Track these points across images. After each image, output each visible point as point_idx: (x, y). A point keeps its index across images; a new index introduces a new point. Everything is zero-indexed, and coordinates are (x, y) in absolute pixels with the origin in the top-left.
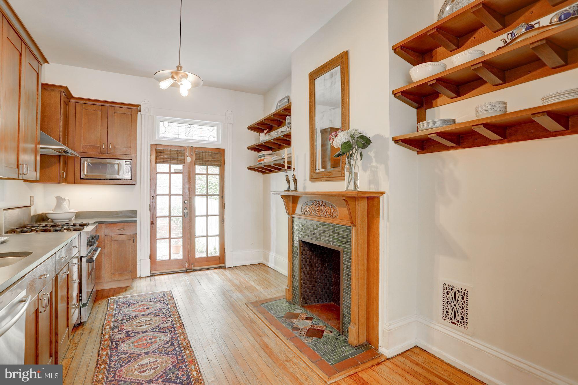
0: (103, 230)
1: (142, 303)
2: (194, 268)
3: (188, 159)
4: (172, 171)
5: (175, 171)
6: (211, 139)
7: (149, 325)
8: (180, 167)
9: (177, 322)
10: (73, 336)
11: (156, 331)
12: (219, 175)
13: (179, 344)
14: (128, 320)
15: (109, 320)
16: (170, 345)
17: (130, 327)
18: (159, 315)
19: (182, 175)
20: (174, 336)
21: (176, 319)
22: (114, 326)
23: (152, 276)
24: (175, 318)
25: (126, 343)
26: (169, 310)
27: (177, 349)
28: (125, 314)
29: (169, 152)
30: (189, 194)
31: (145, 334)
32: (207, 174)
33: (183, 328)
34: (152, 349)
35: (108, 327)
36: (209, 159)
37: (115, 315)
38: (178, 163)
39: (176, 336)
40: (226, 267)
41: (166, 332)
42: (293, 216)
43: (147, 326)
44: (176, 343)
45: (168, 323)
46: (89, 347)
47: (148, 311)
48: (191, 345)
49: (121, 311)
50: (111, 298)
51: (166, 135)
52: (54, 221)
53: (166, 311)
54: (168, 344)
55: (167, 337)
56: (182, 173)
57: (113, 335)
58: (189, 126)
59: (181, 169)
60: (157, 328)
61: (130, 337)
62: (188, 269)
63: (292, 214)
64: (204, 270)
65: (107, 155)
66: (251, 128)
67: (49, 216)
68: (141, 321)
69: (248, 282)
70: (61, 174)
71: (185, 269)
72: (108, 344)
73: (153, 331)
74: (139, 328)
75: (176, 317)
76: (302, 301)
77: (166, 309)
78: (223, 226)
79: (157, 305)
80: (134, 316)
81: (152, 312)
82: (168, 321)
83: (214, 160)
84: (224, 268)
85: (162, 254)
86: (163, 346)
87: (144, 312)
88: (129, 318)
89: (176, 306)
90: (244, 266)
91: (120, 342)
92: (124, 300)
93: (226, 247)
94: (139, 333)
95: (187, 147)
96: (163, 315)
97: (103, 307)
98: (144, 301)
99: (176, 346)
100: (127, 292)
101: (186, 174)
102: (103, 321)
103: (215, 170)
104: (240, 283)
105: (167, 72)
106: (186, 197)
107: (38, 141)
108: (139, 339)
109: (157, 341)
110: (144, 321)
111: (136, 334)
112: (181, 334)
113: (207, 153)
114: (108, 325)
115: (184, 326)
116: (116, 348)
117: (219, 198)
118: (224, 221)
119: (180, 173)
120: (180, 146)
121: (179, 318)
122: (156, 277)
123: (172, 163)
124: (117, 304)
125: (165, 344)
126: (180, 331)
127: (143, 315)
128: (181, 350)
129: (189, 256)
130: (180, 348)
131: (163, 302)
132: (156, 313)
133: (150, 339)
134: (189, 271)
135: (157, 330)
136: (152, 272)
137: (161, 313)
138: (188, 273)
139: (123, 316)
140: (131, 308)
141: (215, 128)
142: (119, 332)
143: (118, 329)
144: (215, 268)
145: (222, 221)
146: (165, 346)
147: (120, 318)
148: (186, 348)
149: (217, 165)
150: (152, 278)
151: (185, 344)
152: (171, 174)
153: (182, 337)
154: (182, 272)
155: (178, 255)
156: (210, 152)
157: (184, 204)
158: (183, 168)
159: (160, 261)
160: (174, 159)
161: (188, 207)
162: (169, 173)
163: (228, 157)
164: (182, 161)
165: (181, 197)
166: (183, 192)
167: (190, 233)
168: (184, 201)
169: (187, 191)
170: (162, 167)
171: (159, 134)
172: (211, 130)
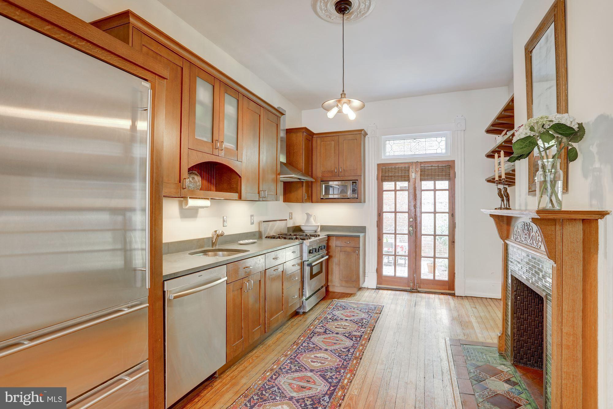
0: (335, 242)
1: (353, 310)
2: (419, 289)
3: (413, 175)
4: (398, 188)
5: (400, 188)
6: (439, 151)
7: (345, 329)
8: (405, 184)
9: (367, 334)
10: (295, 320)
11: (345, 336)
12: (448, 190)
13: (353, 352)
14: (333, 320)
15: (322, 316)
16: (346, 351)
17: (332, 326)
18: (358, 324)
19: (407, 192)
20: (355, 345)
21: (368, 332)
22: (322, 321)
23: (378, 289)
24: (367, 330)
25: (319, 337)
26: (368, 322)
27: (349, 356)
28: (335, 315)
29: (393, 170)
30: (415, 212)
31: (336, 335)
32: (435, 190)
33: (367, 341)
34: (332, 348)
35: (317, 321)
36: (436, 174)
37: (328, 313)
38: (402, 181)
39: (356, 345)
40: (456, 295)
41: (352, 340)
42: (507, 241)
43: (342, 329)
44: (351, 351)
45: (359, 332)
46: (298, 331)
47: (352, 318)
48: (362, 358)
49: (334, 313)
50: (335, 300)
51: (392, 154)
52: (305, 232)
53: (366, 322)
54: (346, 349)
55: (348, 343)
56: (408, 190)
57: (316, 327)
58: (415, 140)
59: (406, 186)
60: (348, 333)
61: (325, 334)
62: (412, 289)
63: (505, 239)
64: (430, 293)
65: (338, 177)
66: (488, 131)
67: (303, 228)
68: (341, 324)
69: (468, 317)
70: (304, 196)
71: (409, 288)
72: (309, 333)
73: (343, 335)
74: (336, 329)
75: (369, 329)
76: (515, 357)
77: (366, 320)
78: (454, 247)
79: (363, 315)
80: (340, 318)
81: (354, 320)
82: (360, 331)
83: (441, 174)
84: (453, 295)
85: (388, 271)
86: (341, 350)
87: (349, 317)
88: (335, 319)
89: (377, 320)
90: (479, 297)
91: (317, 334)
92: (343, 304)
93: (456, 272)
94: (333, 333)
95: (412, 163)
96: (360, 324)
97: (325, 305)
98: (356, 309)
99: (350, 353)
100: (350, 299)
101: (412, 191)
102: (318, 316)
103: (444, 184)
104: (459, 315)
105: (331, 102)
106: (412, 215)
107: (278, 173)
108: (330, 338)
109: (340, 344)
110: (344, 324)
111: (331, 333)
112: (362, 345)
113: (433, 167)
114: (318, 320)
115: (369, 340)
116: (311, 338)
117: (449, 215)
118: (454, 242)
119: (405, 190)
120: (405, 163)
121: (371, 331)
122: (381, 291)
123: (397, 181)
124: (336, 306)
125: (343, 348)
126: (364, 342)
127: (346, 320)
128: (351, 358)
129: (414, 276)
130: (352, 356)
131: (370, 313)
132: (357, 321)
133: (336, 340)
134: (413, 291)
135: (347, 335)
136: (378, 286)
137: (360, 322)
138: (411, 293)
139: (333, 316)
140: (342, 312)
141: (444, 139)
142: (321, 327)
143: (322, 324)
144: (442, 294)
145: (452, 242)
146: (343, 350)
147: (329, 317)
148: (356, 358)
149: (446, 180)
150: (377, 291)
151: (358, 355)
152: (396, 191)
153: (361, 348)
154: (407, 291)
155: (403, 272)
156: (436, 165)
157: (409, 222)
158: (408, 184)
159: (386, 277)
160: (398, 176)
161: (414, 225)
162: (395, 191)
163: (459, 169)
164: (407, 178)
165: (407, 215)
166: (409, 209)
167: (416, 252)
168: (409, 219)
169: (412, 208)
170: (388, 185)
171: (385, 153)
172: (439, 141)
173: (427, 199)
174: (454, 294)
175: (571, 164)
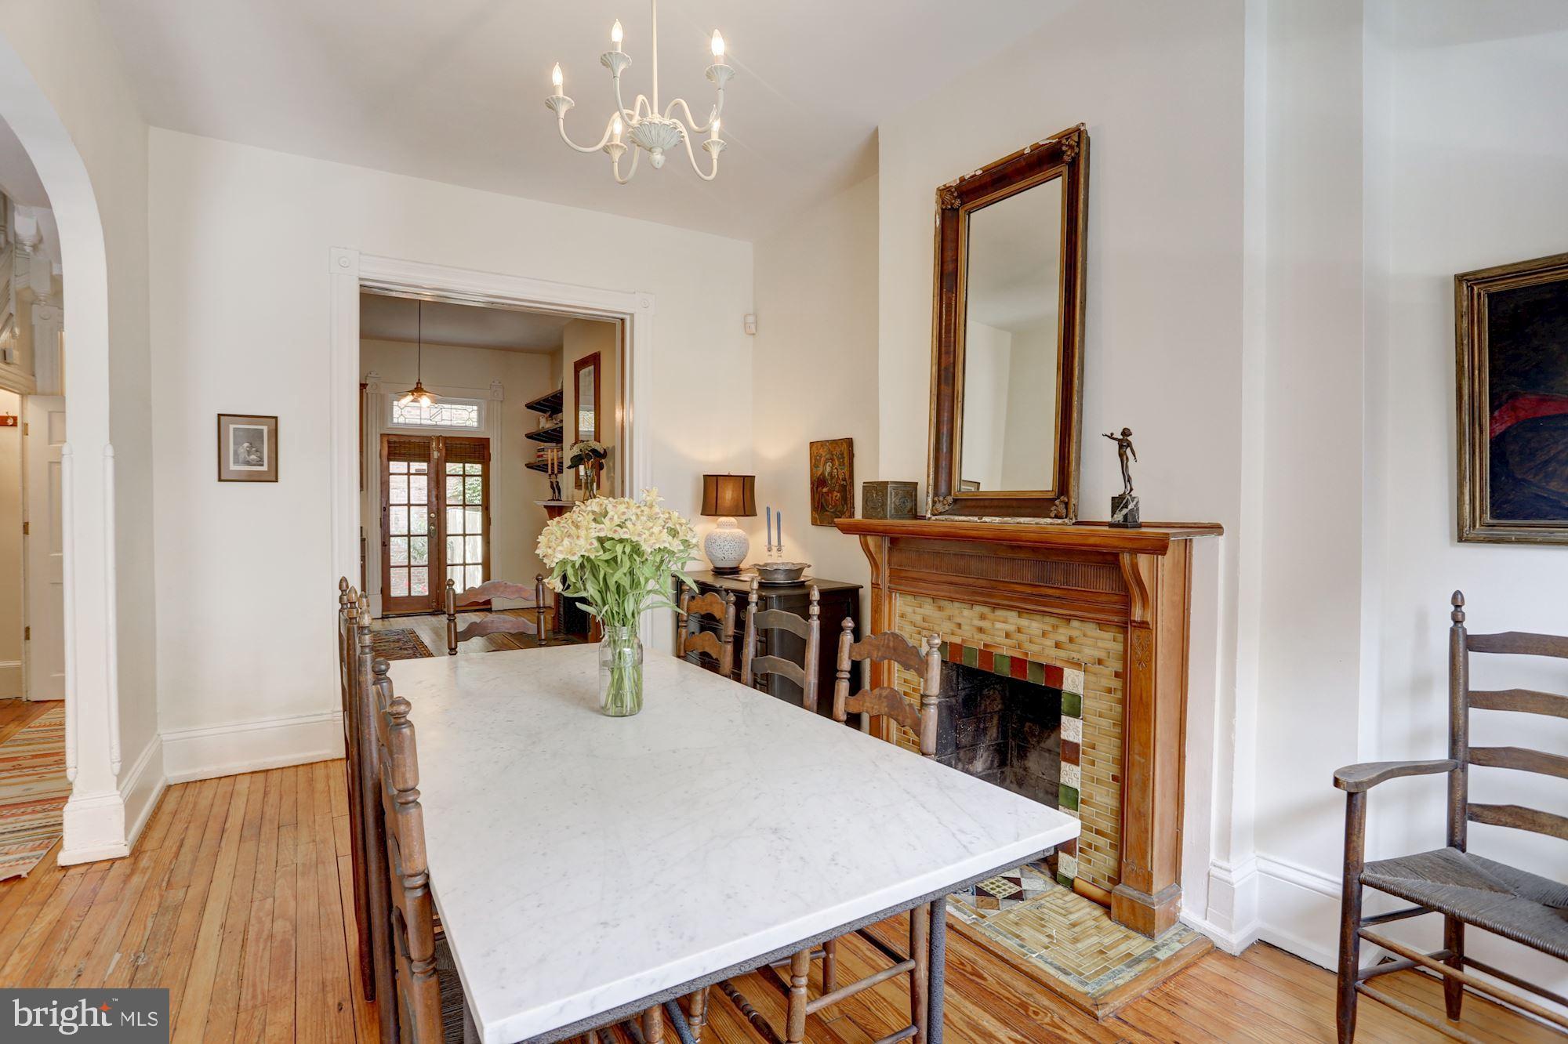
2: (444, 609)
3: (435, 454)
4: (412, 471)
5: (416, 471)
6: (469, 424)
8: (424, 466)
12: (481, 477)
19: (426, 476)
23: (384, 618)
29: (408, 445)
30: (437, 505)
32: (464, 476)
36: (465, 454)
38: (420, 461)
51: (402, 421)
56: (427, 474)
58: (437, 405)
59: (425, 469)
62: (436, 610)
66: (530, 407)
71: (431, 610)
78: (489, 549)
83: (474, 454)
85: (398, 590)
95: (432, 437)
101: (433, 475)
103: (477, 468)
106: (433, 509)
113: (463, 444)
117: (482, 509)
118: (489, 543)
119: (424, 474)
120: (423, 436)
122: (392, 619)
123: (411, 461)
129: (437, 590)
134: (436, 613)
136: (386, 614)
138: (436, 616)
141: (475, 408)
145: (487, 543)
149: (478, 462)
150: (385, 621)
154: (427, 614)
155: (421, 589)
156: (467, 443)
157: (429, 518)
158: (428, 467)
159: (396, 598)
160: (414, 455)
161: (436, 522)
162: (409, 474)
163: (494, 450)
164: (425, 456)
165: (425, 509)
166: (429, 500)
167: (439, 559)
168: (429, 514)
169: (434, 499)
170: (397, 466)
171: (392, 420)
172: (470, 411)
173: (453, 486)
174: (491, 609)
175: (601, 472)
